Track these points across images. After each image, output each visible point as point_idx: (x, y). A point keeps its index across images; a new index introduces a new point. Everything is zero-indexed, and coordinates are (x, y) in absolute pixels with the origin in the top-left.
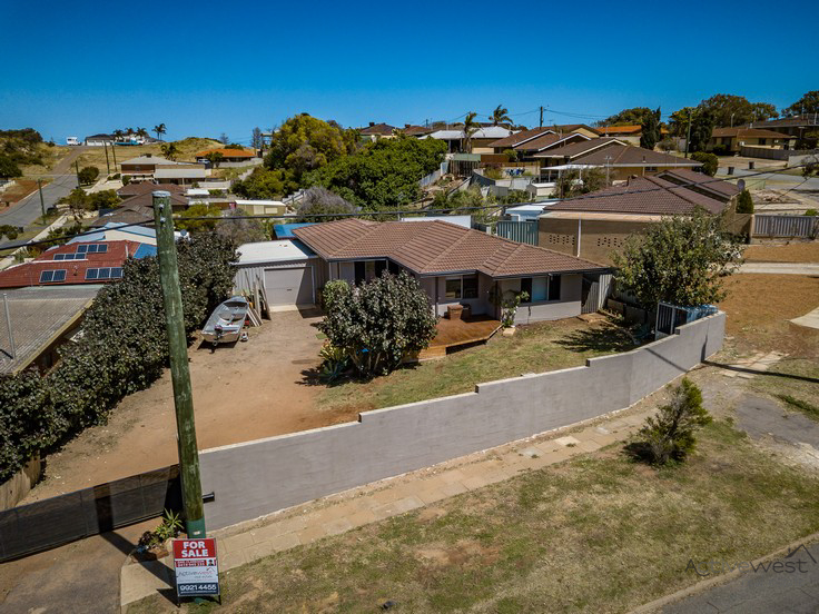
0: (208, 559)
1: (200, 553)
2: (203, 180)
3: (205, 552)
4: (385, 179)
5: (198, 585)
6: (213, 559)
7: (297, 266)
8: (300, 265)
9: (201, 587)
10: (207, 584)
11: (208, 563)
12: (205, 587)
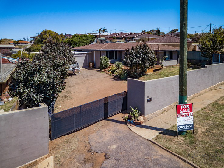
0: (190, 113)
1: (187, 110)
2: (14, 48)
3: (189, 110)
4: (79, 44)
5: (185, 125)
6: (192, 113)
7: (83, 55)
8: (84, 55)
9: (186, 127)
10: (189, 125)
11: (190, 115)
12: (188, 126)
